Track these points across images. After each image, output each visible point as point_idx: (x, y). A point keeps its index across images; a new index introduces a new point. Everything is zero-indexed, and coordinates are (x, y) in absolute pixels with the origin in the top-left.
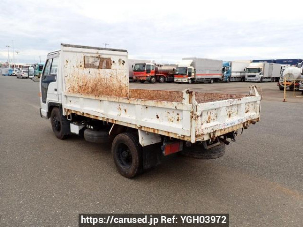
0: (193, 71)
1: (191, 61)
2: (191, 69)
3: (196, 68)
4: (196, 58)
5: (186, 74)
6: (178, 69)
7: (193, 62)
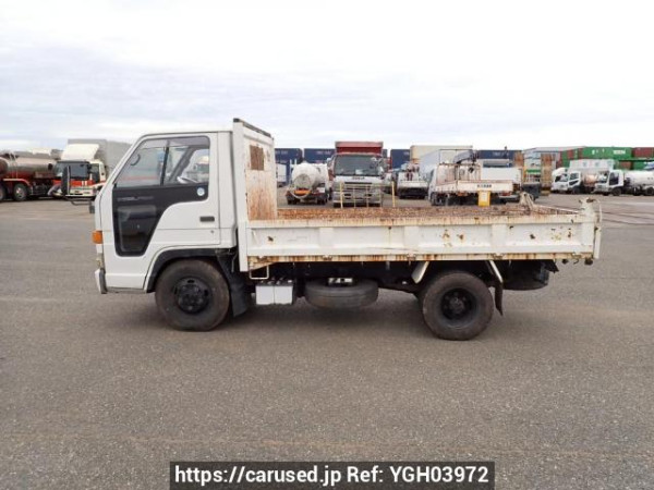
0: (101, 170)
1: (94, 148)
2: (97, 166)
3: (108, 164)
4: (105, 141)
5: (88, 179)
6: (61, 167)
7: (98, 151)
